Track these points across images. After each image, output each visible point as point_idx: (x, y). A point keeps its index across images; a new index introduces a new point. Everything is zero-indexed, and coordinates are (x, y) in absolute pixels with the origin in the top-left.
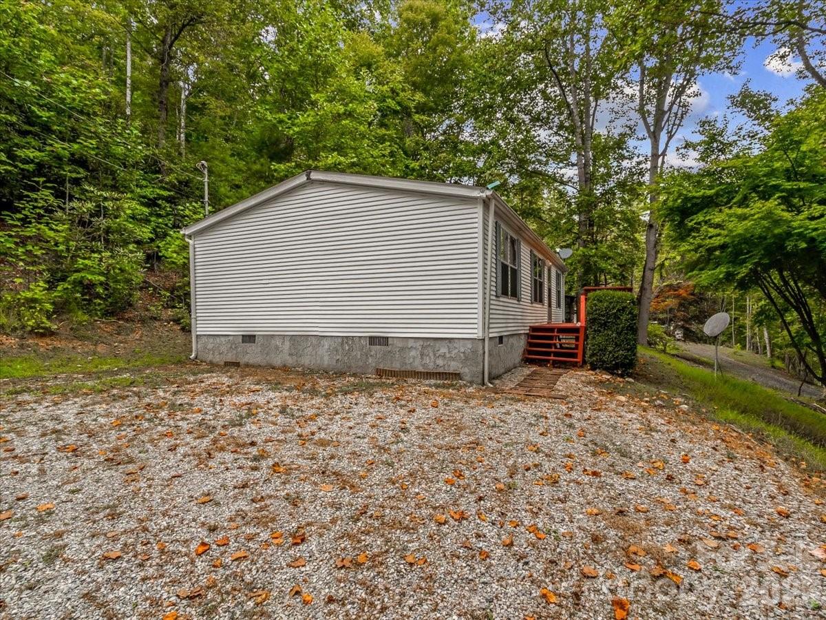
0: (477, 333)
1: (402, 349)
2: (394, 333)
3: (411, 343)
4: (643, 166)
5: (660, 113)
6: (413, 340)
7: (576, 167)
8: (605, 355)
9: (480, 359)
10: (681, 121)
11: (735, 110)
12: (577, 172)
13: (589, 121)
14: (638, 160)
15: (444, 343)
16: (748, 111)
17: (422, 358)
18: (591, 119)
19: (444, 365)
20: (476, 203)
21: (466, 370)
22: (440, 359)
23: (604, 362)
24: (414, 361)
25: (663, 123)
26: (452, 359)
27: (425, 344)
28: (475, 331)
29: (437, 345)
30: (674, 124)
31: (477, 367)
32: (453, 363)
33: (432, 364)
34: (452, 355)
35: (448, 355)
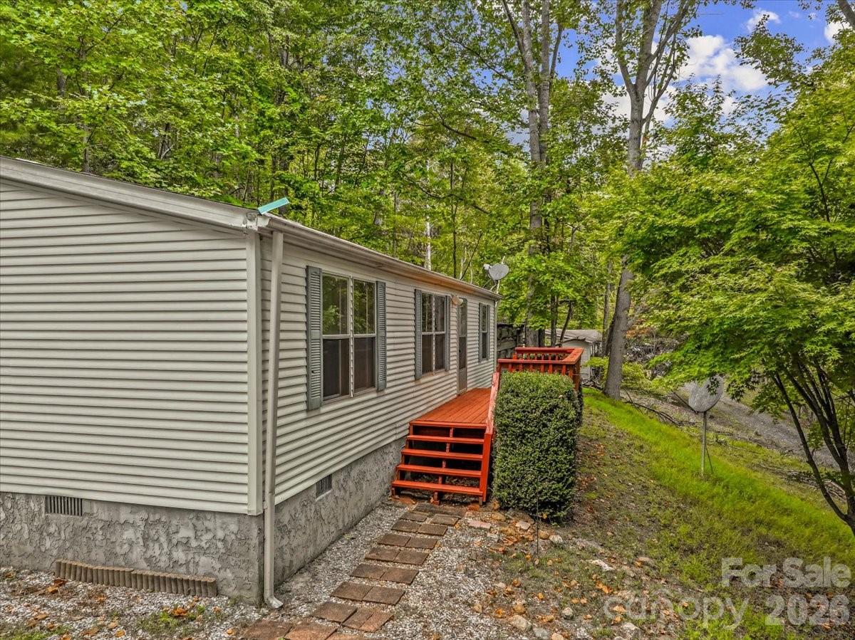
0: (248, 504)
1: (109, 525)
2: (93, 490)
3: (124, 515)
4: (620, 134)
5: (645, 59)
6: (128, 510)
7: (528, 130)
8: (521, 487)
9: (254, 554)
10: (673, 70)
11: (746, 60)
12: (528, 137)
13: (548, 60)
14: (613, 126)
15: (188, 519)
16: (763, 63)
17: (146, 546)
18: (551, 58)
19: (187, 563)
20: (243, 240)
21: (229, 575)
22: (180, 548)
23: (519, 499)
24: (131, 550)
25: (649, 73)
26: (202, 551)
27: (152, 518)
28: (244, 499)
29: (174, 522)
30: (664, 75)
31: (247, 570)
32: (203, 560)
33: (164, 558)
34: (203, 544)
35: (194, 544)
